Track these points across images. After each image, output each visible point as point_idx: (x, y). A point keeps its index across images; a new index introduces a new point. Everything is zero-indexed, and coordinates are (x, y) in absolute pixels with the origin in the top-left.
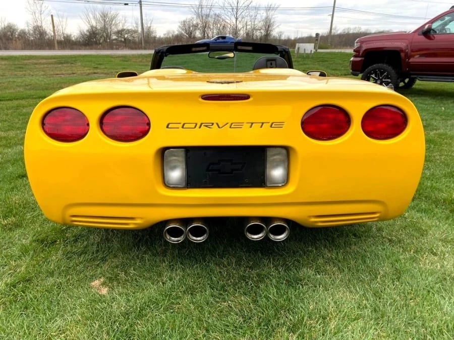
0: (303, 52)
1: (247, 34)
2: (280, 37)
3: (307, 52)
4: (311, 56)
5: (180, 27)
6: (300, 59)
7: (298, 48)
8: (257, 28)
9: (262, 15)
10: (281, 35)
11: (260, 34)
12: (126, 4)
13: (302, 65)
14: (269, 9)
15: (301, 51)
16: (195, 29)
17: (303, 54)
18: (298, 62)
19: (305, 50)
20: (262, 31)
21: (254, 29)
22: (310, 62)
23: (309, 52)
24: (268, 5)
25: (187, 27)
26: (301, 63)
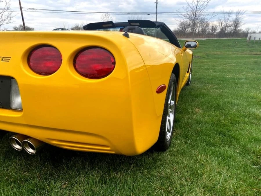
0: (253, 39)
1: (222, 29)
2: (248, 31)
3: (256, 39)
4: (259, 42)
5: (179, 26)
6: (250, 44)
7: (250, 37)
8: (228, 25)
9: (234, 17)
10: (248, 30)
11: (230, 29)
12: (149, 14)
13: (250, 47)
14: (238, 13)
15: (252, 39)
16: (188, 27)
17: (254, 40)
18: (249, 45)
19: (255, 38)
20: (232, 27)
21: (227, 26)
22: (257, 46)
23: (258, 39)
24: (238, 11)
25: (183, 26)
26: (250, 46)
